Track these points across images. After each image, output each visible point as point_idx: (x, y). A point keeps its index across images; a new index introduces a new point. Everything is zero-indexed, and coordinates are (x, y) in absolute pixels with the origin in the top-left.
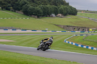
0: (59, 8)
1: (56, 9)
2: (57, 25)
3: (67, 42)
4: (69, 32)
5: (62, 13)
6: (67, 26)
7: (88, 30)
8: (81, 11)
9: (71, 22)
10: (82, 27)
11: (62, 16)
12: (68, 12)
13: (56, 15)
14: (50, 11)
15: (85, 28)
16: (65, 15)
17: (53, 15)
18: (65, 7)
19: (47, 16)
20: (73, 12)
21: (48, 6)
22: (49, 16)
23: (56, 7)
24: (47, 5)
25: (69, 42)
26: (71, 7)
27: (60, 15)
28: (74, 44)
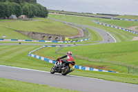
0: (22, 6)
1: (19, 7)
2: (19, 31)
4: (35, 41)
5: (26, 13)
6: (33, 33)
7: (63, 40)
8: (53, 12)
9: (39, 27)
10: (54, 35)
11: (27, 19)
12: (34, 12)
13: (17, 17)
15: (59, 36)
16: (31, 16)
17: (14, 16)
18: (31, 5)
19: (5, 18)
20: (43, 13)
21: (7, 3)
22: (8, 17)
23: (18, 4)
24: (4, 1)
26: (39, 6)
27: (24, 16)
28: (43, 58)
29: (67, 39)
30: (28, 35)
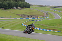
0: (18, 3)
1: (17, 4)
2: (17, 14)
3: (24, 25)
4: (25, 18)
5: (20, 6)
6: (24, 15)
7: (37, 18)
8: (32, 5)
9: (26, 12)
10: (33, 16)
11: (21, 9)
12: (24, 6)
14: (12, 5)
15: (35, 16)
17: (15, 8)
18: (22, 2)
19: (11, 9)
20: (28, 6)
21: (12, 2)
22: (12, 8)
24: (11, 1)
25: (25, 25)
26: (26, 3)
27: (19, 8)
29: (39, 17)
30: (21, 16)
